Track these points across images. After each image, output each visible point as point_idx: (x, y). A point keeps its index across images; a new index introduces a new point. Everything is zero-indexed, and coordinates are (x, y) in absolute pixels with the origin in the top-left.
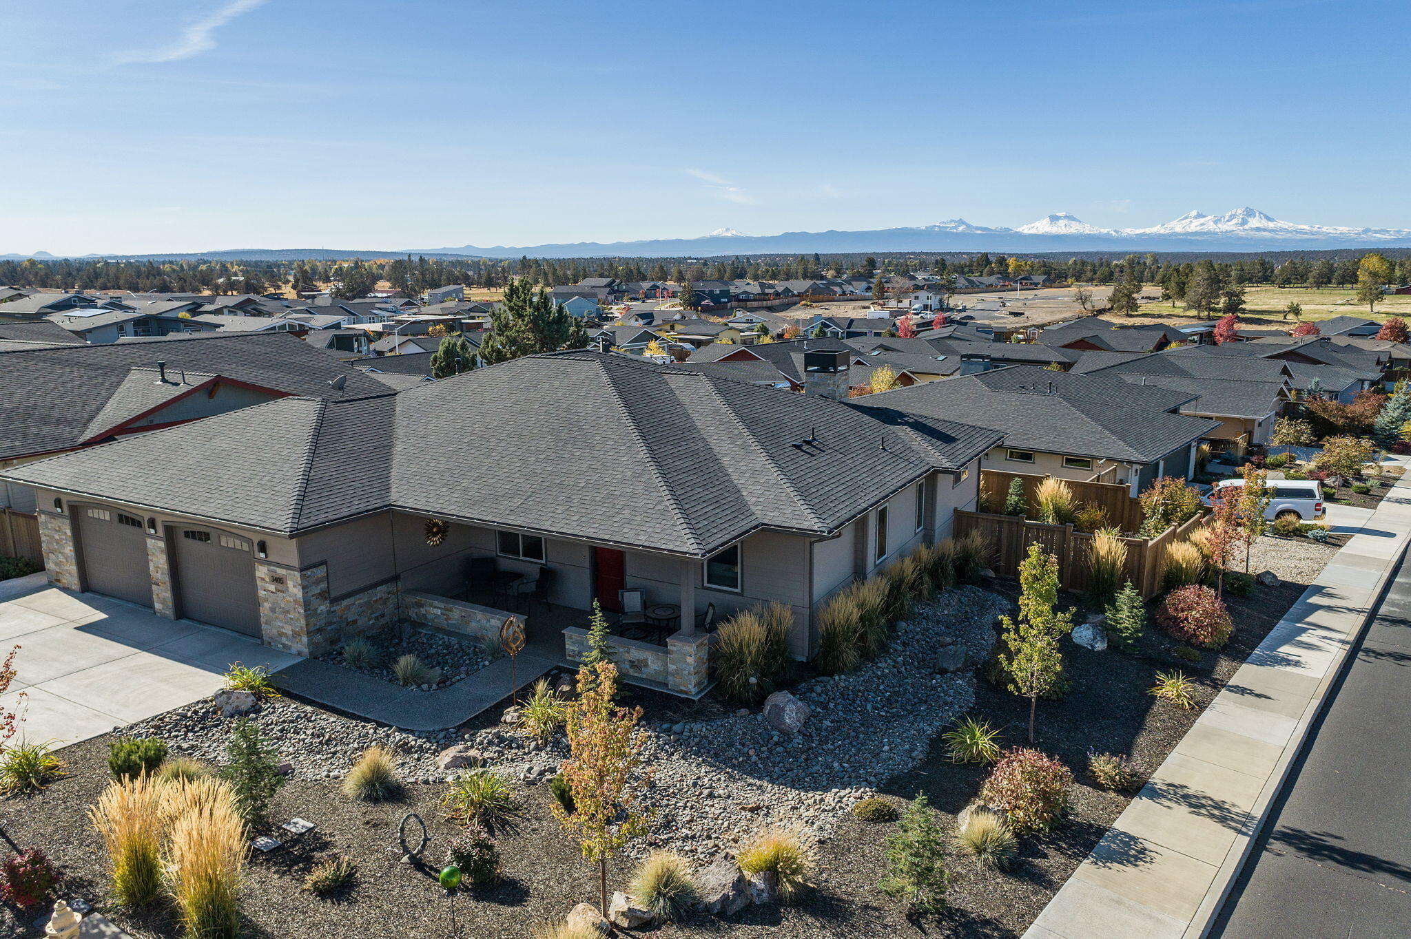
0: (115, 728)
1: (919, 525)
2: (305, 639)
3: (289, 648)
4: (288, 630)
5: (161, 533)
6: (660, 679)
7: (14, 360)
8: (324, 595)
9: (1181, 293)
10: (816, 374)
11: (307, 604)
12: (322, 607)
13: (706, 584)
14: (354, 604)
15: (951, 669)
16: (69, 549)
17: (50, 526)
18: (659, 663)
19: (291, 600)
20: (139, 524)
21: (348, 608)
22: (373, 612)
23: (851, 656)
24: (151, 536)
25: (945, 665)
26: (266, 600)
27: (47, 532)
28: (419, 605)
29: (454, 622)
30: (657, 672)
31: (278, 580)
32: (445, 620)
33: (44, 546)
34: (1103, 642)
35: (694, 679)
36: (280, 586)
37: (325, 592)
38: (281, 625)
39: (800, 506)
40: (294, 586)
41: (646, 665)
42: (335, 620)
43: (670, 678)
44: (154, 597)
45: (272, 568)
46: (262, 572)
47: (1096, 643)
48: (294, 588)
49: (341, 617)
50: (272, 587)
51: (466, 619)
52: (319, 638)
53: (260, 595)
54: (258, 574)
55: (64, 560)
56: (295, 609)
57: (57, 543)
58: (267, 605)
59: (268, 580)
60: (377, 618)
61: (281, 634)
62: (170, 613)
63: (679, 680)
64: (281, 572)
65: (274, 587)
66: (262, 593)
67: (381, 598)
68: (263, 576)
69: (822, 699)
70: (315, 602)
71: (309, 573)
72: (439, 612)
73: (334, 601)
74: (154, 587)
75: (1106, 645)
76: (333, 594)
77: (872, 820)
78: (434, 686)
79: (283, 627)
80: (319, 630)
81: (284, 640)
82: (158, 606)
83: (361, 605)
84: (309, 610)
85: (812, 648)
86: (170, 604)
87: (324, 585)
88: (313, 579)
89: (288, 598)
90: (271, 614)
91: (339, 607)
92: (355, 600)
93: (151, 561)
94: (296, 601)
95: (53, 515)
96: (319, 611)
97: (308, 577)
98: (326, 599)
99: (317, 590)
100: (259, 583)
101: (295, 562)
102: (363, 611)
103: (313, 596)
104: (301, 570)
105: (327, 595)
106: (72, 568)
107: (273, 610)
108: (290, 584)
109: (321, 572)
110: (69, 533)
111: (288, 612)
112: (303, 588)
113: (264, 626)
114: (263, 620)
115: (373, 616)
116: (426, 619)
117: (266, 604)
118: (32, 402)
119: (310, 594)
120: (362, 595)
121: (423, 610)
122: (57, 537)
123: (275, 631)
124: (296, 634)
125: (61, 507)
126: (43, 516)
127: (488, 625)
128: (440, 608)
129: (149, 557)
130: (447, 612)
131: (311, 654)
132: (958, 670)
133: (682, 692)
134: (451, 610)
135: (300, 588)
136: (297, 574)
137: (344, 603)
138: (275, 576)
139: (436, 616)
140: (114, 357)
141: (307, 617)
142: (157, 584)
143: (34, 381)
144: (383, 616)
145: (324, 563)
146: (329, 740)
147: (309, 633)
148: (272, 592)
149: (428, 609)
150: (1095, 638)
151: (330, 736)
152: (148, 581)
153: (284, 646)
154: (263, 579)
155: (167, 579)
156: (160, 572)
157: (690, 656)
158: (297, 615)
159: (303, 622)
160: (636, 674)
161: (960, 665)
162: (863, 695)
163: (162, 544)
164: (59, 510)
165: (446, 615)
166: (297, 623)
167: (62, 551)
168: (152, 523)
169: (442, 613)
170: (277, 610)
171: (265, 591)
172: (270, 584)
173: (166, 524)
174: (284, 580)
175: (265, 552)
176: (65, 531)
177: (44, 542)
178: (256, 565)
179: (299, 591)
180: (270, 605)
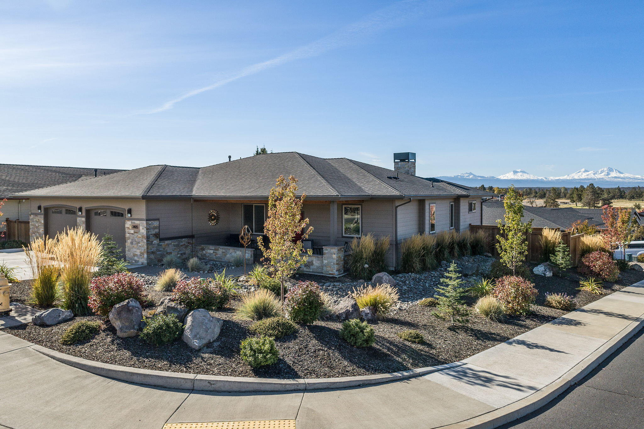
1: (452, 226)
2: (145, 256)
3: (138, 261)
4: (138, 252)
5: (84, 214)
6: (320, 270)
7: (31, 168)
8: (157, 236)
9: (580, 199)
10: (399, 163)
11: (148, 238)
12: (155, 241)
13: (344, 235)
14: (171, 244)
15: (470, 274)
17: (34, 220)
18: (319, 262)
19: (141, 236)
20: (75, 213)
21: (168, 245)
22: (180, 251)
23: (418, 266)
24: (79, 217)
25: (467, 273)
26: (129, 238)
27: (33, 223)
28: (203, 249)
29: (219, 256)
30: (318, 267)
31: (135, 227)
32: (215, 255)
33: (31, 231)
34: (550, 272)
35: (336, 267)
36: (136, 230)
37: (157, 234)
38: (135, 250)
39: (390, 189)
40: (143, 229)
41: (312, 264)
42: (161, 249)
43: (324, 268)
45: (133, 221)
46: (128, 224)
47: (547, 272)
48: (143, 230)
49: (164, 249)
50: (132, 232)
51: (225, 254)
52: (152, 256)
53: (126, 236)
54: (127, 226)
55: (39, 236)
56: (142, 240)
57: (37, 228)
58: (129, 241)
59: (130, 228)
60: (182, 254)
61: (135, 255)
63: (329, 269)
64: (137, 222)
66: (127, 235)
67: (184, 245)
68: (129, 227)
69: (402, 279)
70: (152, 238)
71: (151, 223)
72: (212, 252)
73: (162, 240)
75: (552, 274)
76: (162, 236)
77: (428, 306)
78: (206, 272)
79: (136, 252)
80: (153, 253)
81: (136, 258)
83: (174, 245)
84: (149, 241)
85: (397, 263)
87: (157, 230)
88: (152, 226)
89: (139, 236)
90: (131, 245)
91: (163, 244)
92: (172, 242)
94: (143, 236)
95: (36, 215)
96: (153, 243)
97: (150, 224)
98: (157, 237)
99: (153, 232)
100: (127, 230)
101: (144, 217)
102: (175, 249)
103: (151, 234)
104: (147, 220)
105: (158, 236)
107: (132, 243)
108: (141, 228)
109: (156, 224)
110: (43, 222)
111: (139, 243)
112: (147, 229)
113: (127, 252)
114: (127, 249)
115: (180, 252)
116: (206, 256)
118: (36, 182)
119: (150, 233)
120: (175, 240)
121: (204, 252)
122: (37, 225)
123: (132, 254)
124: (142, 254)
125: (40, 210)
126: (32, 216)
127: (235, 255)
128: (212, 250)
130: (216, 251)
131: (148, 263)
132: (474, 274)
133: (330, 274)
134: (218, 250)
135: (145, 229)
136: (145, 222)
137: (167, 242)
138: (134, 225)
139: (210, 254)
140: (75, 172)
141: (147, 244)
143: (38, 176)
144: (185, 254)
145: (158, 220)
146: (151, 283)
147: (148, 253)
148: (132, 234)
149: (206, 251)
150: (545, 270)
151: (152, 282)
153: (135, 261)
154: (128, 228)
157: (335, 254)
158: (143, 243)
159: (145, 247)
160: (307, 270)
161: (474, 272)
162: (424, 281)
163: (84, 219)
164: (40, 211)
165: (215, 253)
166: (142, 248)
167: (38, 232)
168: (80, 209)
169: (213, 252)
170: (134, 243)
171: (129, 234)
172: (132, 230)
173: (87, 209)
174: (138, 226)
175: (131, 214)
176: (41, 221)
177: (31, 228)
178: (126, 221)
179: (145, 231)
180: (131, 241)
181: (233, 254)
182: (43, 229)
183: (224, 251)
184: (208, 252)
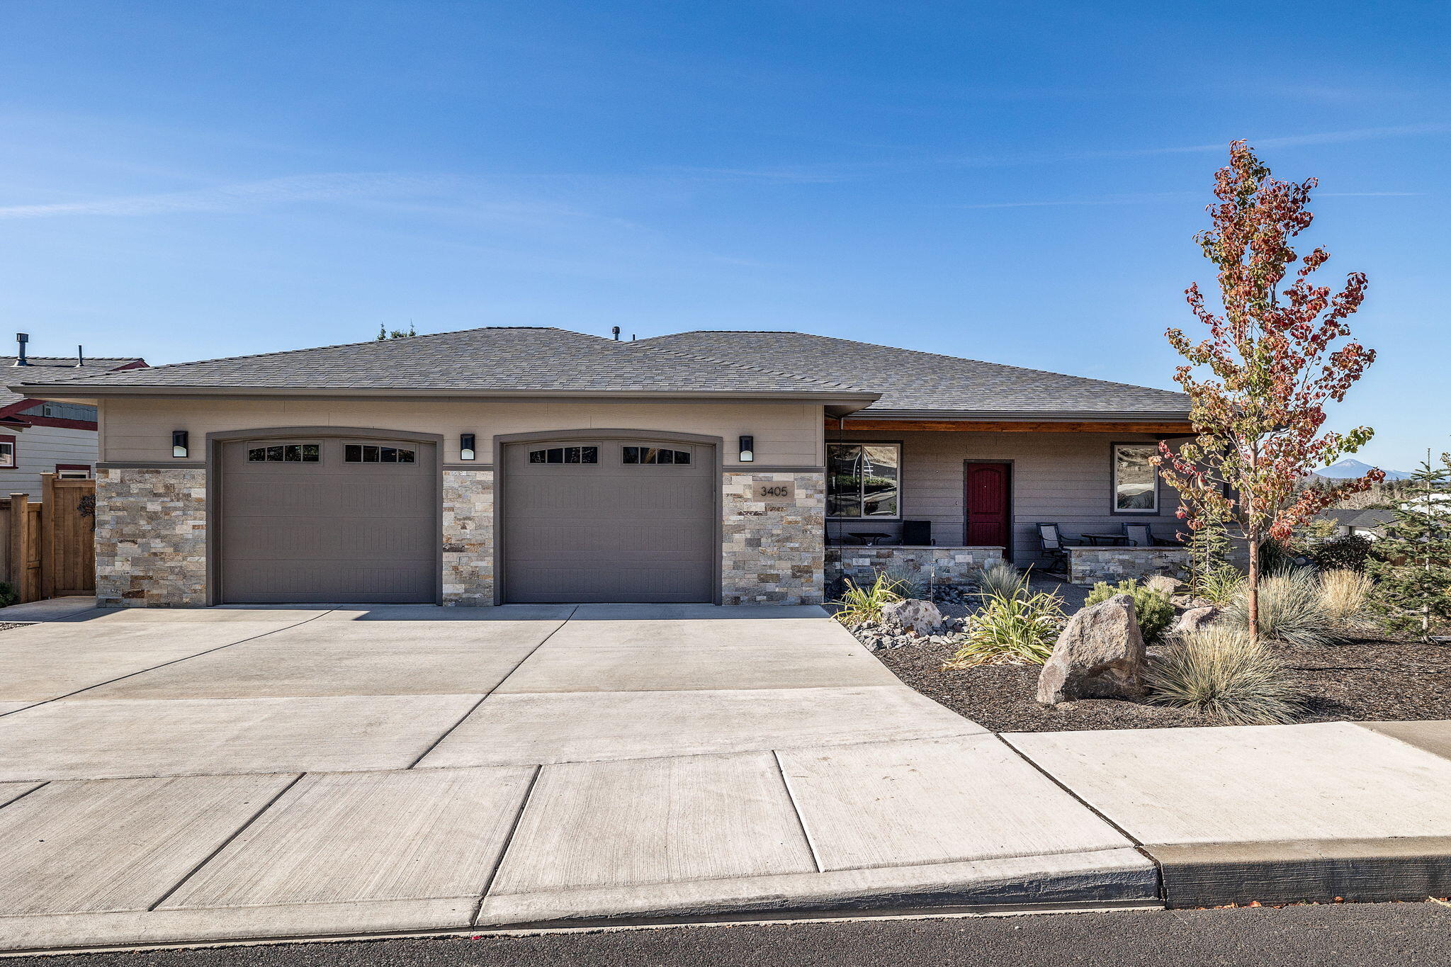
2: (820, 576)
4: (783, 569)
5: (489, 457)
11: (824, 522)
13: (1116, 510)
16: (190, 527)
17: (135, 488)
19: (799, 519)
20: (407, 457)
24: (460, 467)
26: (739, 528)
27: (120, 502)
31: (774, 492)
33: (103, 532)
36: (776, 501)
38: (769, 563)
40: (809, 496)
44: (446, 573)
45: (761, 475)
46: (736, 486)
48: (808, 501)
50: (760, 506)
53: (725, 523)
54: (728, 489)
55: (170, 550)
56: (804, 531)
57: (153, 519)
58: (739, 537)
59: (749, 495)
61: (766, 579)
62: (485, 596)
64: (778, 478)
65: (763, 504)
66: (730, 519)
68: (740, 492)
72: (867, 562)
74: (447, 558)
79: (771, 567)
81: (768, 588)
82: (451, 589)
86: (490, 579)
89: (790, 518)
90: (750, 549)
93: (452, 509)
94: (808, 520)
95: (150, 467)
100: (727, 504)
104: (824, 470)
106: (196, 562)
107: (754, 543)
108: (800, 493)
110: (199, 493)
111: (788, 539)
113: (725, 574)
114: (727, 563)
117: (737, 536)
122: (154, 507)
123: (752, 577)
124: (804, 572)
125: (186, 446)
126: (115, 473)
127: (952, 564)
128: (869, 556)
129: (445, 505)
130: (882, 560)
134: (889, 556)
135: (822, 496)
136: (823, 477)
138: (768, 486)
141: (823, 542)
142: (454, 549)
148: (756, 514)
152: (434, 546)
153: (771, 596)
154: (738, 497)
155: (489, 536)
156: (472, 525)
158: (808, 540)
159: (820, 549)
164: (177, 452)
166: (805, 555)
168: (468, 442)
169: (872, 564)
170: (763, 540)
171: (740, 514)
172: (755, 501)
173: (505, 440)
174: (789, 489)
175: (751, 451)
176: (185, 491)
177: (103, 523)
178: (726, 475)
179: (819, 501)
180: (749, 536)
181: (944, 562)
184: (855, 564)
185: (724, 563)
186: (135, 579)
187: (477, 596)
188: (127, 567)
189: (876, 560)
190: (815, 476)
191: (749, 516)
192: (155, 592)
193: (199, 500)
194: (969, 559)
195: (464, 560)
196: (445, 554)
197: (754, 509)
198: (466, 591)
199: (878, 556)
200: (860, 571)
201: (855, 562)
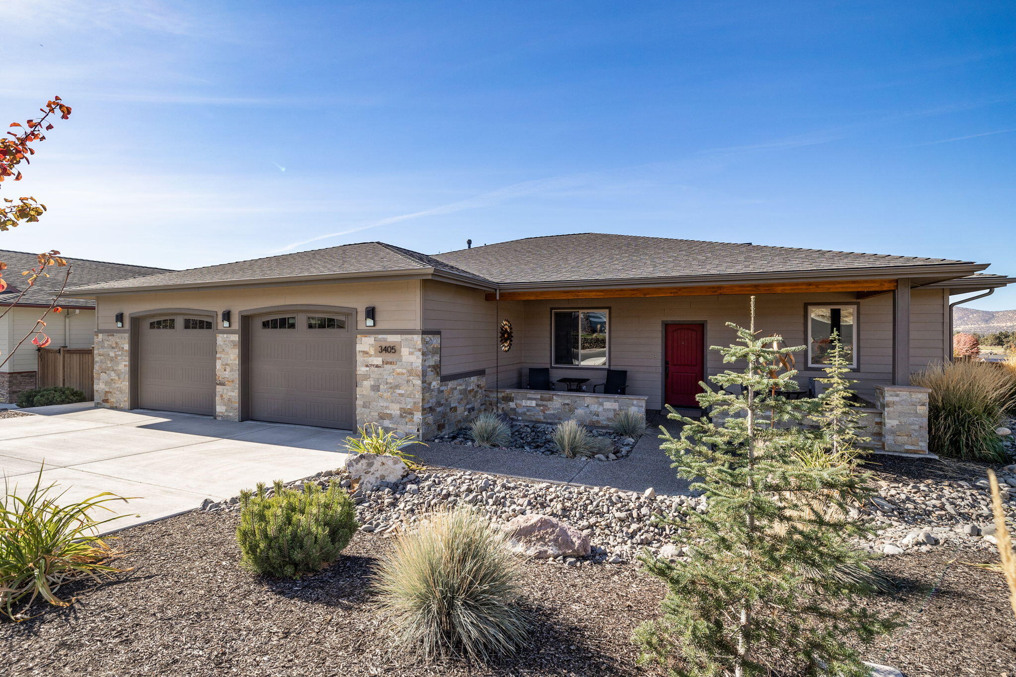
0: (206, 503)
2: (418, 417)
4: (395, 409)
5: (236, 326)
8: (437, 369)
11: (424, 376)
12: (434, 383)
14: (456, 389)
16: (124, 365)
17: (106, 344)
19: (405, 371)
20: (209, 325)
21: (452, 391)
22: (467, 403)
24: (223, 332)
26: (366, 377)
27: (102, 351)
28: (509, 398)
29: (552, 412)
31: (387, 350)
32: (543, 411)
33: (96, 367)
36: (389, 357)
37: (437, 365)
38: (385, 404)
40: (411, 353)
42: (442, 401)
43: (889, 438)
44: (218, 398)
45: (380, 336)
46: (365, 344)
48: (411, 357)
49: (447, 400)
50: (378, 361)
51: (568, 408)
52: (430, 418)
53: (358, 373)
54: (360, 347)
55: (117, 378)
56: (408, 381)
57: (112, 360)
58: (367, 384)
59: (372, 352)
61: (384, 416)
62: (234, 414)
64: (392, 339)
65: (381, 359)
66: (361, 370)
67: (473, 389)
68: (366, 349)
70: (430, 376)
71: (428, 339)
72: (534, 403)
73: (445, 379)
74: (219, 388)
76: (445, 372)
78: (611, 456)
79: (387, 408)
80: (431, 409)
81: (386, 423)
82: (220, 409)
83: (460, 392)
84: (426, 382)
86: (236, 405)
87: (437, 357)
88: (430, 347)
89: (399, 370)
90: (372, 393)
91: (445, 388)
92: (457, 385)
93: (220, 358)
94: (410, 372)
95: (111, 333)
96: (432, 386)
97: (427, 343)
98: (438, 374)
99: (432, 361)
100: (360, 358)
101: (417, 325)
102: (461, 399)
103: (429, 367)
104: (423, 333)
105: (439, 370)
106: (125, 385)
107: (376, 388)
108: (405, 351)
109: (435, 341)
110: (126, 347)
111: (397, 387)
112: (423, 354)
113: (359, 410)
114: (359, 402)
116: (516, 413)
117: (365, 383)
119: (427, 364)
120: (461, 381)
121: (512, 405)
122: (112, 354)
123: (375, 412)
124: (407, 412)
125: (122, 321)
126: (100, 336)
127: (600, 409)
128: (535, 399)
129: (218, 356)
130: (544, 403)
131: (423, 435)
134: (550, 399)
135: (420, 353)
136: (417, 339)
137: (450, 384)
138: (383, 345)
139: (529, 408)
141: (423, 391)
142: (221, 384)
145: (438, 333)
147: (425, 409)
148: (377, 366)
149: (518, 402)
152: (213, 381)
154: (366, 353)
155: (236, 376)
156: (228, 369)
157: (923, 405)
158: (411, 389)
159: (419, 396)
163: (235, 338)
164: (120, 324)
165: (543, 405)
166: (409, 400)
167: (115, 368)
168: (227, 316)
169: (537, 405)
170: (381, 387)
171: (367, 366)
172: (376, 357)
173: (245, 314)
174: (397, 348)
175: (373, 318)
176: (122, 346)
177: (97, 362)
178: (359, 336)
179: (418, 357)
180: (372, 383)
181: (595, 408)
182: (127, 363)
183: (567, 401)
184: (524, 404)
185: (357, 402)
186: (107, 392)
187: (231, 414)
188: (103, 387)
189: (540, 402)
190: (415, 337)
191: (373, 368)
192: (112, 400)
193: (126, 350)
194: (615, 406)
195: (225, 391)
196: (217, 386)
197: (375, 363)
198: (226, 411)
199: (542, 399)
200: (528, 410)
201: (524, 403)
